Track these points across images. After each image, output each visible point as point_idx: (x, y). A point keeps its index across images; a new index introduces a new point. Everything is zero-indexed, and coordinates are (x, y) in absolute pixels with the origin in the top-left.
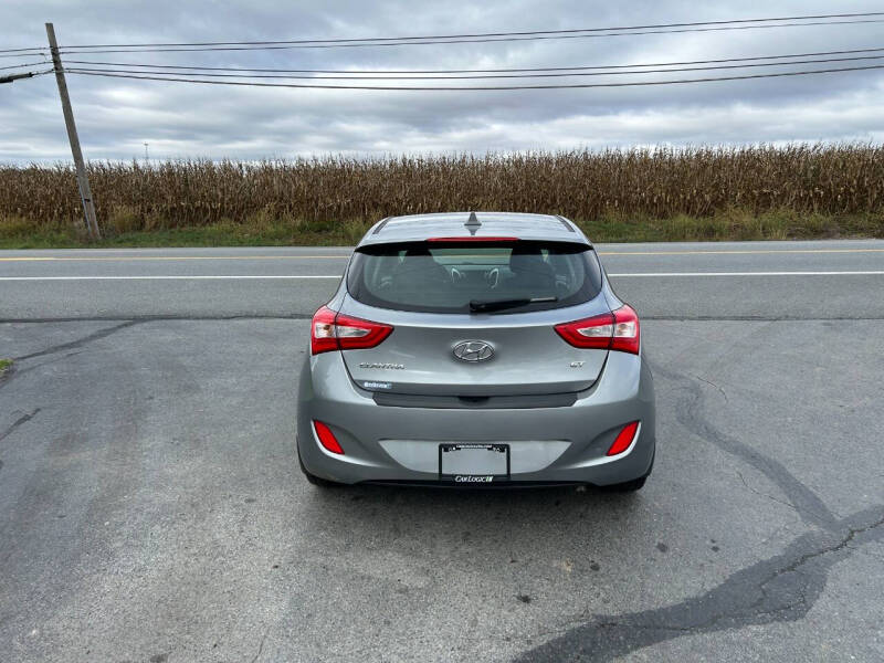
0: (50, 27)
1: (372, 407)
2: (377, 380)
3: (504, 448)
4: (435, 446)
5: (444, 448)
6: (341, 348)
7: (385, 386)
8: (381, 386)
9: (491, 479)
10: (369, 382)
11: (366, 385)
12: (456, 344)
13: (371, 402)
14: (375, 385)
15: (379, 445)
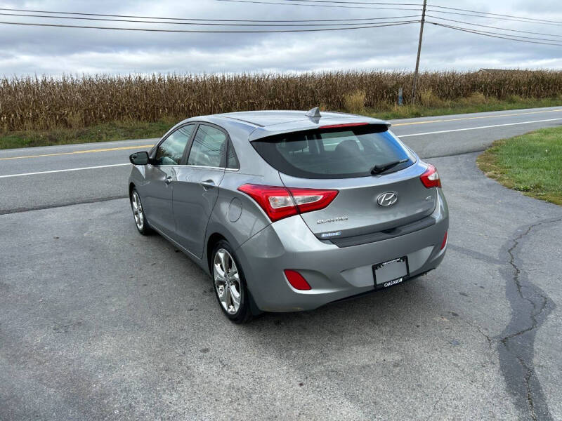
1: (337, 250)
2: (331, 231)
3: (405, 259)
4: (370, 269)
5: (375, 268)
6: (299, 213)
7: (337, 234)
8: (334, 234)
9: (401, 280)
10: (325, 233)
11: (323, 235)
12: (378, 198)
13: (334, 247)
14: (330, 235)
15: (341, 277)
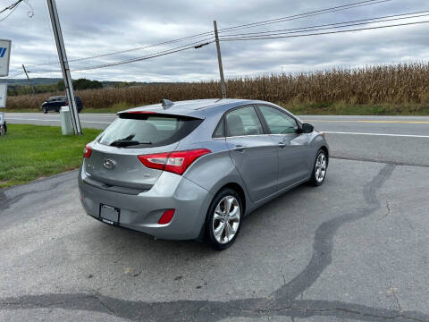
0: (215, 22)
5: (101, 205)
9: (112, 223)
